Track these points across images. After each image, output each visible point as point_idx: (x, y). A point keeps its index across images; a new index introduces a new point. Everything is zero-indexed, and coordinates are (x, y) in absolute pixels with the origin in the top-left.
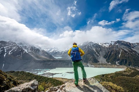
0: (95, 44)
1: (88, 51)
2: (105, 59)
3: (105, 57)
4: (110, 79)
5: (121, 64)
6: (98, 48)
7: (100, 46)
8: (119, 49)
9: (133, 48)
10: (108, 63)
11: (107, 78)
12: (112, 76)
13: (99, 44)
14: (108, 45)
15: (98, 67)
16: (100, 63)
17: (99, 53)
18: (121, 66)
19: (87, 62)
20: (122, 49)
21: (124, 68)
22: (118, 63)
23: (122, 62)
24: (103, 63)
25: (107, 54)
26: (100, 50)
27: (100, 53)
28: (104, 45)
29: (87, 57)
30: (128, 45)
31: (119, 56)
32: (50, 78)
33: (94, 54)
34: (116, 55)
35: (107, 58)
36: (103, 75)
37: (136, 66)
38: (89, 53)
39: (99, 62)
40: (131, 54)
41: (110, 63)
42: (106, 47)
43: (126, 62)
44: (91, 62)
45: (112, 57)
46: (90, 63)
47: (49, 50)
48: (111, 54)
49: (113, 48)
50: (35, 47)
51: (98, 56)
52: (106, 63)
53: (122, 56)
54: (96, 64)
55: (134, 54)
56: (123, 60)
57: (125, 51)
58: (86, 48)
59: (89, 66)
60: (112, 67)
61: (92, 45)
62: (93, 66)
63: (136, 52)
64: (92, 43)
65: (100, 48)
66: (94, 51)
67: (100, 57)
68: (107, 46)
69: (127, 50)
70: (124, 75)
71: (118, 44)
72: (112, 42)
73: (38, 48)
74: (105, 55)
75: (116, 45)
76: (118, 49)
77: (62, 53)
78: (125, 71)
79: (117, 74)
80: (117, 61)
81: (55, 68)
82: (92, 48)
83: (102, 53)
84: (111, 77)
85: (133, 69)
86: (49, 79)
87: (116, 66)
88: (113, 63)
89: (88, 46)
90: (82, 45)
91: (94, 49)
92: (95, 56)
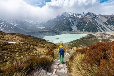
0: (71, 15)
1: (66, 22)
3: (77, 26)
5: (85, 31)
6: (73, 19)
7: (75, 17)
9: (96, 19)
10: (78, 31)
15: (72, 34)
16: (74, 31)
17: (73, 23)
18: (85, 32)
19: (65, 31)
20: (89, 20)
21: (86, 33)
22: (84, 30)
23: (86, 29)
25: (78, 24)
26: (75, 21)
27: (74, 23)
28: (78, 16)
29: (65, 27)
31: (86, 25)
33: (70, 24)
34: (84, 24)
35: (78, 27)
36: (76, 40)
37: (93, 32)
38: (66, 24)
39: (73, 30)
40: (93, 24)
41: (79, 31)
42: (79, 19)
43: (89, 29)
45: (81, 26)
46: (67, 31)
49: (83, 19)
51: (73, 26)
52: (77, 30)
54: (71, 31)
55: (95, 24)
56: (87, 28)
57: (90, 22)
58: (64, 19)
59: (67, 33)
60: (80, 33)
61: (69, 17)
62: (69, 33)
63: (96, 23)
64: (69, 14)
65: (74, 19)
66: (70, 22)
67: (74, 27)
68: (80, 17)
71: (87, 16)
72: (84, 13)
74: (77, 25)
75: (86, 16)
76: (86, 20)
79: (82, 39)
80: (84, 29)
82: (69, 19)
83: (76, 23)
87: (82, 32)
88: (81, 30)
89: (66, 18)
90: (60, 16)
91: (70, 20)
92: (71, 26)
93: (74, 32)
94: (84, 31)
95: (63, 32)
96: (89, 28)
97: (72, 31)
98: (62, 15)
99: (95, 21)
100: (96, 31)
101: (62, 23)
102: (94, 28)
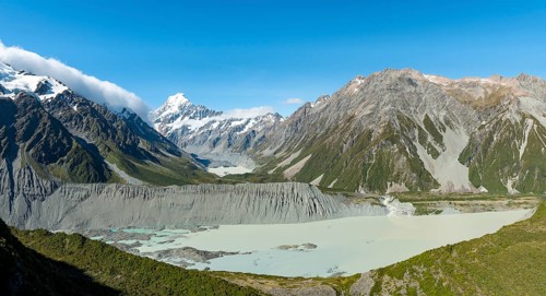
2: (467, 171)
3: (464, 158)
4: (476, 260)
6: (438, 110)
8: (524, 117)
10: (475, 191)
11: (467, 257)
12: (487, 247)
14: (483, 95)
16: (444, 189)
17: (439, 139)
18: (522, 199)
19: (382, 191)
20: (532, 117)
22: (514, 185)
24: (457, 188)
26: (448, 122)
27: (447, 135)
31: (521, 152)
33: (417, 144)
36: (450, 248)
39: (437, 184)
41: (483, 189)
44: (402, 188)
48: (490, 141)
49: (500, 111)
51: (435, 155)
52: (468, 186)
53: (529, 152)
54: (423, 195)
56: (532, 169)
57: (542, 128)
66: (415, 125)
67: (444, 161)
74: (468, 149)
76: (518, 119)
80: (512, 176)
81: (217, 227)
83: (457, 139)
84: (483, 252)
87: (505, 201)
91: (419, 118)
92: (422, 152)
93: (450, 198)
94: (512, 191)
97: (434, 192)
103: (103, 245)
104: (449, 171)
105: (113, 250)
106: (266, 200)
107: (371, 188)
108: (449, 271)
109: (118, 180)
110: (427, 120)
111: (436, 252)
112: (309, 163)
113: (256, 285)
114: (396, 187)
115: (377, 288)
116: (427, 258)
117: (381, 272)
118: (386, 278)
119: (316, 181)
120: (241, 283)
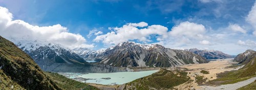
1: (128, 53)
2: (145, 62)
3: (145, 60)
5: (157, 66)
13: (140, 46)
14: (149, 48)
15: (138, 71)
16: (140, 66)
17: (139, 56)
18: (157, 68)
19: (126, 67)
20: (159, 52)
22: (155, 65)
23: (158, 64)
24: (143, 66)
25: (147, 57)
26: (141, 53)
27: (141, 55)
28: (145, 47)
29: (126, 60)
30: (163, 49)
32: (83, 83)
33: (134, 57)
34: (154, 57)
35: (147, 61)
36: (142, 78)
38: (128, 56)
39: (138, 65)
41: (148, 66)
42: (147, 50)
44: (131, 66)
45: (151, 60)
47: (80, 52)
48: (150, 57)
49: (152, 51)
50: (65, 50)
51: (138, 59)
52: (145, 66)
53: (158, 59)
54: (135, 67)
56: (159, 62)
59: (129, 70)
60: (150, 70)
62: (132, 70)
65: (140, 50)
67: (140, 61)
69: (162, 54)
70: (158, 75)
73: (68, 50)
74: (145, 58)
76: (156, 52)
77: (95, 56)
78: (159, 72)
79: (153, 75)
80: (155, 63)
81: (88, 73)
82: (132, 50)
83: (143, 56)
84: (149, 79)
85: (164, 69)
86: (81, 83)
87: (153, 68)
88: (151, 66)
89: (129, 48)
90: (120, 45)
91: (135, 52)
92: (135, 59)
93: (141, 68)
95: (123, 68)
96: (161, 62)
97: (138, 67)
98: (123, 45)
99: (165, 55)
100: (169, 66)
101: (122, 55)
102: (166, 62)
103: (62, 76)
104: (141, 63)
105: (64, 77)
106: (99, 68)
107: (123, 66)
108: (142, 83)
109: (65, 63)
110: (136, 52)
111: (139, 79)
112: (109, 60)
113: (96, 86)
114: (129, 66)
115: (125, 88)
116: (137, 81)
117: (126, 84)
118: (127, 85)
119: (111, 64)
120: (93, 85)
